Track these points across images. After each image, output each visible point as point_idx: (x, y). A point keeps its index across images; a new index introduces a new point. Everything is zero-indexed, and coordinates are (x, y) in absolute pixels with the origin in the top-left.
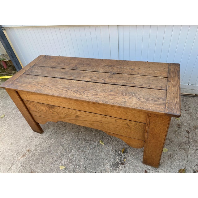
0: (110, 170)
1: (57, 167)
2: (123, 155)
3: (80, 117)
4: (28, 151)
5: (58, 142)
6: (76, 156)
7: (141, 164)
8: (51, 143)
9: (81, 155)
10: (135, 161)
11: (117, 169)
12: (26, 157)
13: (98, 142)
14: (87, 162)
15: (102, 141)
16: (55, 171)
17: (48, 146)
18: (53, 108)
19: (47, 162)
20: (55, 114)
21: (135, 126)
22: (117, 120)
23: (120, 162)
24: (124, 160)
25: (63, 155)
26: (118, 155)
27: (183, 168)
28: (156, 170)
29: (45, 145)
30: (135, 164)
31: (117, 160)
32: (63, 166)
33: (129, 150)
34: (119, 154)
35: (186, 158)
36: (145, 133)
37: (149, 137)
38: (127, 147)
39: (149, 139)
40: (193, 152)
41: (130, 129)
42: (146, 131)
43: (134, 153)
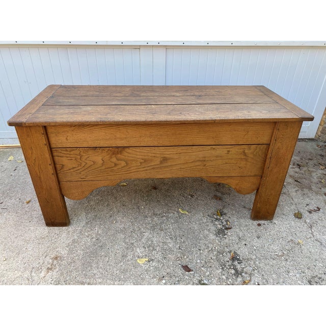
0: (218, 240)
1: (132, 263)
2: (221, 218)
3: (170, 159)
4: (56, 258)
5: (109, 229)
6: (155, 240)
7: (251, 221)
8: (98, 234)
9: (162, 235)
10: (242, 221)
11: (226, 236)
12: (57, 270)
13: (178, 212)
14: (178, 241)
15: (183, 210)
16: (133, 270)
17: (94, 240)
18: (121, 153)
19: (108, 262)
20: (120, 166)
21: (255, 153)
22: (231, 150)
23: (223, 228)
24: (227, 224)
25: (132, 244)
26: (215, 221)
27: (297, 212)
28: (272, 222)
29: (87, 241)
30: (244, 223)
31: (219, 227)
32: (142, 258)
33: (225, 211)
34: (217, 219)
35: (292, 202)
36: (265, 161)
37: (272, 165)
38: (221, 207)
39: (270, 169)
40: (294, 194)
41: (246, 160)
42: (268, 157)
43: (234, 212)
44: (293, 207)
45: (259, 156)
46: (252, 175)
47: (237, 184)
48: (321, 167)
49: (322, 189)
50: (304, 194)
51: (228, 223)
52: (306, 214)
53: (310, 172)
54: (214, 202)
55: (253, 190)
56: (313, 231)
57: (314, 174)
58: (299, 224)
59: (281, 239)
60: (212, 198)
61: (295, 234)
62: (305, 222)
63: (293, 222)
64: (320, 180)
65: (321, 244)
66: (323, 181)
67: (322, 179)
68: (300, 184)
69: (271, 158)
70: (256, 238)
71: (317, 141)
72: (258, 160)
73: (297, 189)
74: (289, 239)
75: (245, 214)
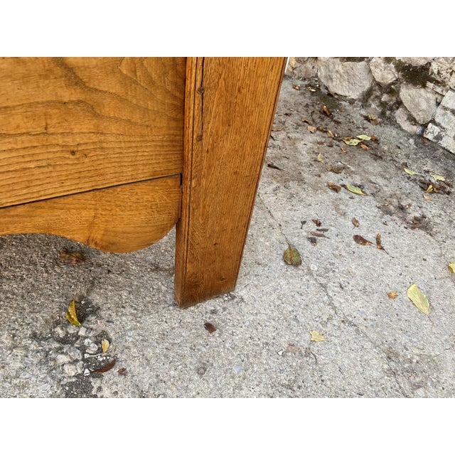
2: (82, 332)
7: (177, 313)
10: (148, 320)
23: (87, 372)
24: (100, 351)
26: (59, 350)
27: (286, 248)
28: (233, 298)
30: (156, 328)
33: (96, 299)
34: (64, 341)
35: (271, 221)
36: (182, 109)
37: (210, 126)
38: (81, 290)
39: (207, 140)
40: (273, 199)
41: (93, 111)
42: (190, 86)
43: (125, 294)
44: (276, 236)
45: (152, 82)
46: (141, 177)
47: (91, 225)
48: (310, 127)
49: (322, 175)
50: (292, 196)
51: (106, 343)
52: (306, 249)
53: (293, 141)
54: (60, 275)
55: (163, 231)
56: (331, 294)
57: (300, 145)
58: (297, 284)
59: (264, 352)
60: (56, 262)
61: (295, 319)
62: (310, 273)
63: (283, 282)
64: (314, 156)
65: (357, 331)
66: (319, 157)
67: (317, 154)
68: (279, 173)
69: (202, 90)
70: (196, 377)
71: (290, 77)
72: (150, 105)
73: (275, 185)
74: (284, 342)
75: (159, 290)
